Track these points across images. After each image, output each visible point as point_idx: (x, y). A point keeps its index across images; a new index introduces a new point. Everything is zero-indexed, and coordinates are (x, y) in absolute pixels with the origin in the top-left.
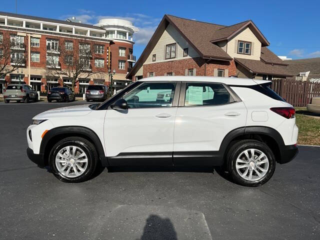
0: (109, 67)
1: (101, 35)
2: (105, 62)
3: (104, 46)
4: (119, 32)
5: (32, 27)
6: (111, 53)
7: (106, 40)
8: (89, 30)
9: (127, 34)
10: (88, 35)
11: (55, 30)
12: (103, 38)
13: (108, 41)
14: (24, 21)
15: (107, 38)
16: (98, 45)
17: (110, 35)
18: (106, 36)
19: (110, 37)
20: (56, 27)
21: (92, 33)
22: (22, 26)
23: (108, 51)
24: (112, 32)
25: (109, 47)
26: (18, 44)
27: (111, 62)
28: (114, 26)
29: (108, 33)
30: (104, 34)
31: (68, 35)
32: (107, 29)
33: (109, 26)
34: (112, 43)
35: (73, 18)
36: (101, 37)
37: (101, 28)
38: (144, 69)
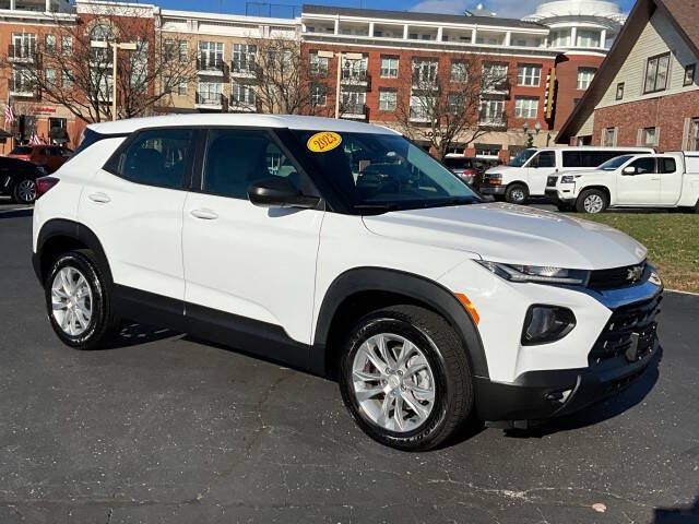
0: (549, 116)
1: (538, 40)
2: (541, 107)
3: (541, 66)
4: (582, 32)
5: (388, 35)
6: (556, 82)
7: (547, 53)
8: (509, 31)
9: (603, 34)
10: (506, 44)
11: (435, 38)
12: (543, 47)
13: (552, 53)
14: (372, 22)
15: (552, 49)
16: (525, 65)
17: (559, 40)
18: (549, 42)
19: (558, 46)
20: (435, 31)
21: (515, 39)
22: (367, 34)
23: (548, 77)
24: (565, 32)
25: (553, 70)
26: (355, 74)
27: (554, 105)
28: (571, 18)
29: (554, 35)
30: (545, 37)
31: (459, 48)
32: (553, 26)
33: (558, 19)
34: (561, 58)
35: (480, 7)
36: (537, 46)
37: (540, 25)
38: (597, 120)
